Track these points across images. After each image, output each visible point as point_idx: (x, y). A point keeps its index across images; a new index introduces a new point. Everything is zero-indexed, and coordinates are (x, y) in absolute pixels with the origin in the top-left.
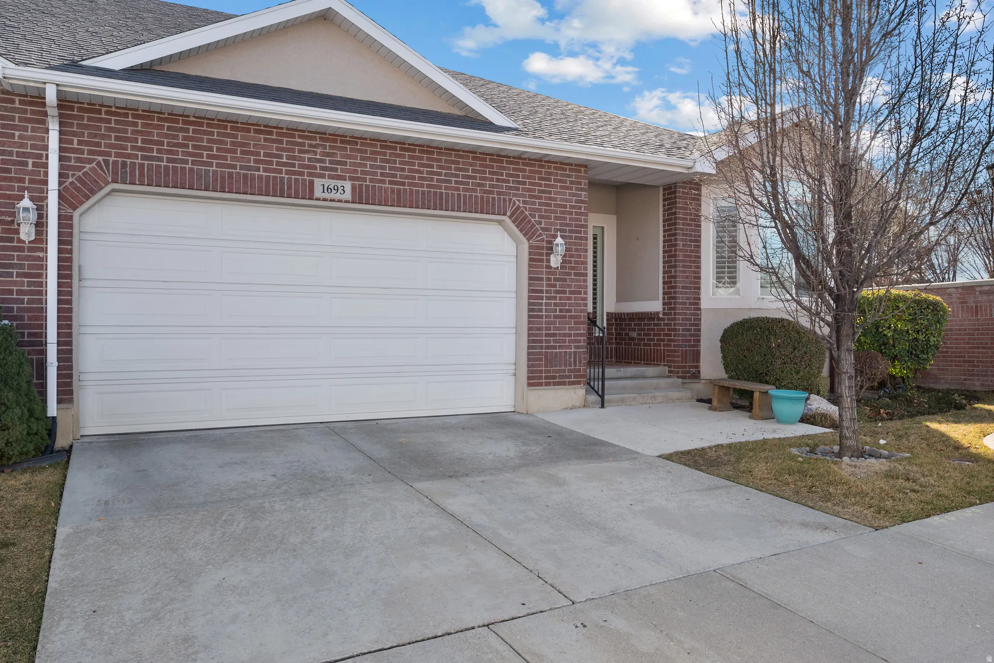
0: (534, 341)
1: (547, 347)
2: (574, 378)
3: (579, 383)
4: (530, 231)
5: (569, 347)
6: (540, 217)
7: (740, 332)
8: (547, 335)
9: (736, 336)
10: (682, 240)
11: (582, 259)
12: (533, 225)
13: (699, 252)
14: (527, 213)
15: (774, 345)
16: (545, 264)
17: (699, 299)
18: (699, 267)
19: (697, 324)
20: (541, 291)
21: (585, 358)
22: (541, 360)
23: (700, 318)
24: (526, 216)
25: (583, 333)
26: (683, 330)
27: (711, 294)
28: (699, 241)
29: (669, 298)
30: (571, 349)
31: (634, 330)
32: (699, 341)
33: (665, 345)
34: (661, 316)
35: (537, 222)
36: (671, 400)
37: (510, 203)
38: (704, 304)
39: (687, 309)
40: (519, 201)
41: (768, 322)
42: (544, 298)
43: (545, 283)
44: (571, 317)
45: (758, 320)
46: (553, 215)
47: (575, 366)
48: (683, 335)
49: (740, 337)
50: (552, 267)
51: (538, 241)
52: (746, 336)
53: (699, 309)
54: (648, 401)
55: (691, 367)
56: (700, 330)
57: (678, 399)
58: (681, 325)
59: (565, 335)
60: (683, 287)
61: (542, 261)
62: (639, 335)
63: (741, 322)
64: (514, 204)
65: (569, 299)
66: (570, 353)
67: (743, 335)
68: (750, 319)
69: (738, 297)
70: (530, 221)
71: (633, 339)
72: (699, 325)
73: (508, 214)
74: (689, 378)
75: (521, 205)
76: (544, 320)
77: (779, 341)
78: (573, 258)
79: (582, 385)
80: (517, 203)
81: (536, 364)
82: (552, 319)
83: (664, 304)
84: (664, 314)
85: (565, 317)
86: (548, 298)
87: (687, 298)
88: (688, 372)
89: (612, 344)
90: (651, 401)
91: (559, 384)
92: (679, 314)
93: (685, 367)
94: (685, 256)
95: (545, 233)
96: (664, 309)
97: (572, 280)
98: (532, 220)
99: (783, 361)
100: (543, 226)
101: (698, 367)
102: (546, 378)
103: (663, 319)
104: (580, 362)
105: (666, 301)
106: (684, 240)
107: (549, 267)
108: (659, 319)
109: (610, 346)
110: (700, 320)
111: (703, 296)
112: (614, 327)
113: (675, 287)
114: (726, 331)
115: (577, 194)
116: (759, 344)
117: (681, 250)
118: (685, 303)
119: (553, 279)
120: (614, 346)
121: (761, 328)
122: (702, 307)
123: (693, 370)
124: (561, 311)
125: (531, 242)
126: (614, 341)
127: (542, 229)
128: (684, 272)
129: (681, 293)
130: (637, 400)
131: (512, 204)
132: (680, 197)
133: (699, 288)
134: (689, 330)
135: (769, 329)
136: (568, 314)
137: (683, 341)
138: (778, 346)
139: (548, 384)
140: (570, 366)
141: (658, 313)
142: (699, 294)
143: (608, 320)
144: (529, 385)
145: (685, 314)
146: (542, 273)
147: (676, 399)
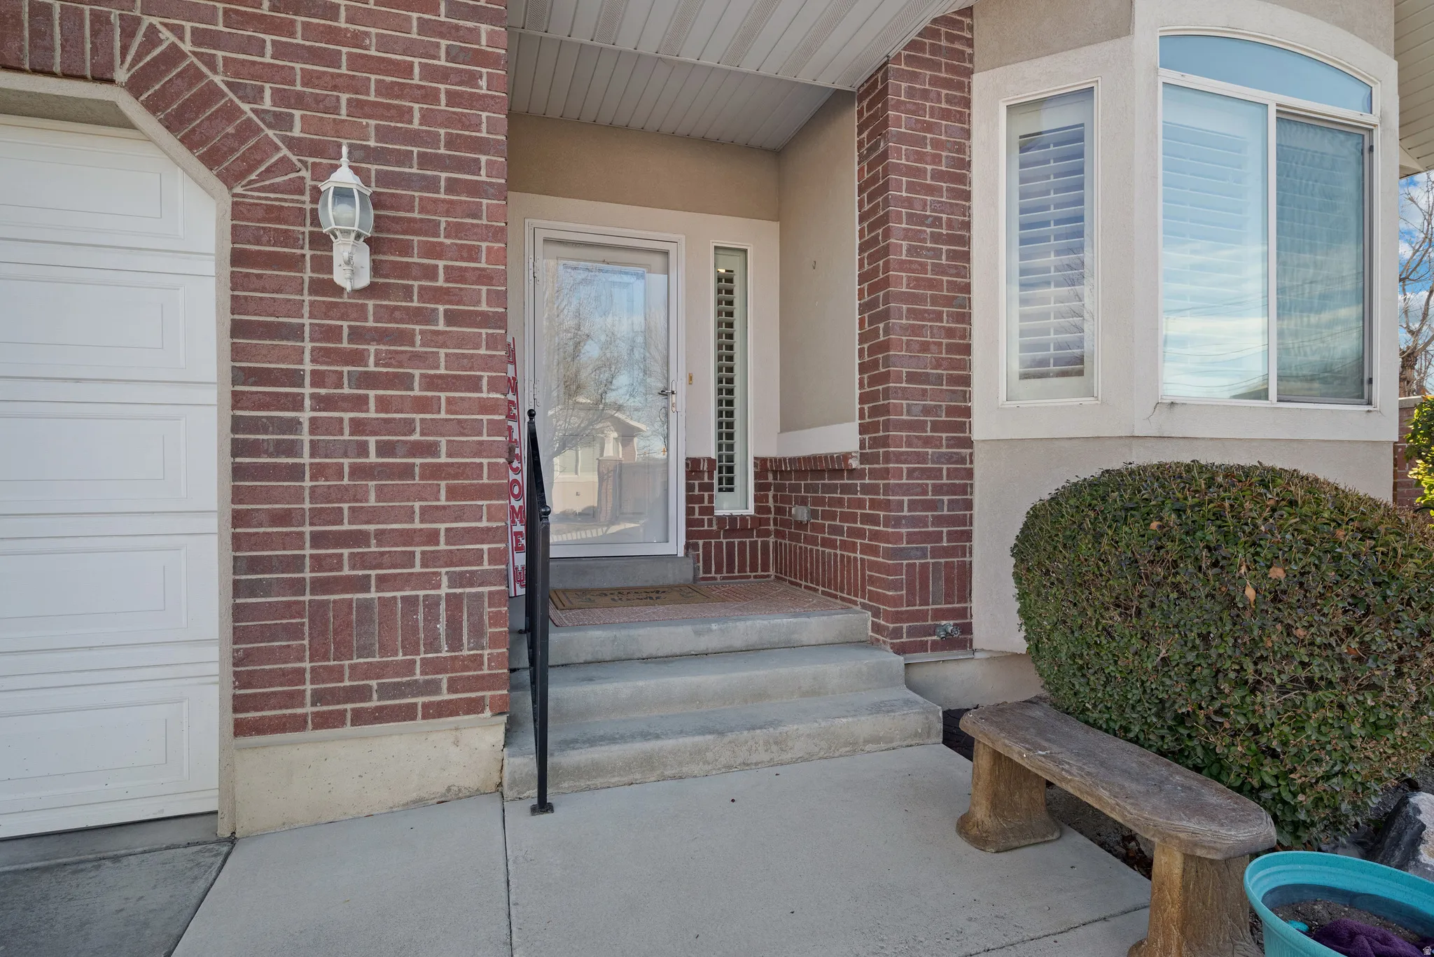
0: (254, 565)
1: (320, 586)
2: (452, 689)
3: (474, 707)
4: (232, 151)
5: (429, 581)
6: (279, 97)
7: (1087, 524)
8: (318, 540)
9: (1071, 543)
10: (907, 235)
11: (483, 265)
12: (248, 129)
13: (965, 272)
14: (218, 79)
15: (1250, 593)
16: (308, 274)
17: (967, 412)
18: (965, 318)
19: (962, 490)
20: (294, 378)
21: (495, 619)
22: (295, 632)
23: (971, 469)
24: (213, 93)
25: (489, 529)
26: (913, 505)
27: (1003, 396)
28: (966, 241)
29: (875, 412)
30: (439, 587)
31: (803, 502)
32: (968, 536)
33: (867, 549)
34: (854, 463)
35: (269, 118)
36: (846, 744)
37: (128, 34)
38: (981, 428)
39: (927, 442)
40: (178, 31)
41: (1211, 482)
42: (307, 402)
43: (308, 346)
44: (435, 472)
45: (1162, 473)
46: (344, 97)
47: (455, 644)
48: (913, 521)
49: (1085, 544)
50: (342, 289)
51: (273, 188)
52: (1115, 543)
53: (968, 443)
54: (754, 758)
55: (939, 614)
56: (969, 505)
57: (875, 740)
58: (906, 490)
59: (408, 537)
60: (912, 378)
61: (294, 263)
62: (814, 514)
63: (1093, 484)
64: (152, 37)
65: (423, 405)
66: (432, 603)
67: (1098, 537)
68: (1131, 473)
69: (1088, 401)
70: (231, 112)
71: (800, 525)
72: (966, 489)
73: (122, 75)
74: (936, 647)
75: (187, 47)
76: (307, 483)
77: (1277, 573)
78: (440, 257)
79: (488, 713)
80: (167, 36)
81: (272, 649)
82: (346, 481)
83: (863, 429)
84: (864, 458)
85: (407, 471)
86: (323, 403)
87: (926, 411)
88: (931, 631)
89: (767, 533)
90: (765, 757)
91: (380, 716)
92: (899, 458)
93: (922, 616)
94: (919, 283)
95: (311, 160)
96: (862, 446)
97: (435, 339)
98: (246, 107)
99: (1302, 674)
100: (297, 132)
101: (964, 613)
102: (318, 697)
103: (859, 474)
104: (477, 631)
105: (868, 420)
106: (916, 236)
107: (327, 287)
108: (852, 472)
109: (760, 540)
110: (970, 474)
111: (978, 404)
112: (771, 494)
113: (885, 378)
114: (1034, 515)
115: (457, 28)
116: (1176, 586)
117: (902, 266)
118: (920, 426)
119: (346, 332)
120: (771, 540)
121: (1179, 512)
122: (976, 435)
123: (949, 624)
124: (384, 449)
125: (238, 190)
126: (772, 527)
127: (292, 144)
128: (915, 330)
129: (905, 394)
130: (709, 755)
131: (139, 38)
132: (898, 106)
133: (966, 381)
134: (932, 505)
135: (1218, 516)
136: (418, 461)
137: (911, 538)
138: (1275, 599)
139: (324, 721)
140: (432, 645)
141: (846, 457)
142: (966, 396)
143: (757, 476)
144: (241, 729)
145: (921, 458)
146: (296, 309)
147: (866, 742)
